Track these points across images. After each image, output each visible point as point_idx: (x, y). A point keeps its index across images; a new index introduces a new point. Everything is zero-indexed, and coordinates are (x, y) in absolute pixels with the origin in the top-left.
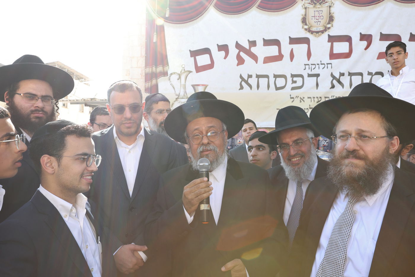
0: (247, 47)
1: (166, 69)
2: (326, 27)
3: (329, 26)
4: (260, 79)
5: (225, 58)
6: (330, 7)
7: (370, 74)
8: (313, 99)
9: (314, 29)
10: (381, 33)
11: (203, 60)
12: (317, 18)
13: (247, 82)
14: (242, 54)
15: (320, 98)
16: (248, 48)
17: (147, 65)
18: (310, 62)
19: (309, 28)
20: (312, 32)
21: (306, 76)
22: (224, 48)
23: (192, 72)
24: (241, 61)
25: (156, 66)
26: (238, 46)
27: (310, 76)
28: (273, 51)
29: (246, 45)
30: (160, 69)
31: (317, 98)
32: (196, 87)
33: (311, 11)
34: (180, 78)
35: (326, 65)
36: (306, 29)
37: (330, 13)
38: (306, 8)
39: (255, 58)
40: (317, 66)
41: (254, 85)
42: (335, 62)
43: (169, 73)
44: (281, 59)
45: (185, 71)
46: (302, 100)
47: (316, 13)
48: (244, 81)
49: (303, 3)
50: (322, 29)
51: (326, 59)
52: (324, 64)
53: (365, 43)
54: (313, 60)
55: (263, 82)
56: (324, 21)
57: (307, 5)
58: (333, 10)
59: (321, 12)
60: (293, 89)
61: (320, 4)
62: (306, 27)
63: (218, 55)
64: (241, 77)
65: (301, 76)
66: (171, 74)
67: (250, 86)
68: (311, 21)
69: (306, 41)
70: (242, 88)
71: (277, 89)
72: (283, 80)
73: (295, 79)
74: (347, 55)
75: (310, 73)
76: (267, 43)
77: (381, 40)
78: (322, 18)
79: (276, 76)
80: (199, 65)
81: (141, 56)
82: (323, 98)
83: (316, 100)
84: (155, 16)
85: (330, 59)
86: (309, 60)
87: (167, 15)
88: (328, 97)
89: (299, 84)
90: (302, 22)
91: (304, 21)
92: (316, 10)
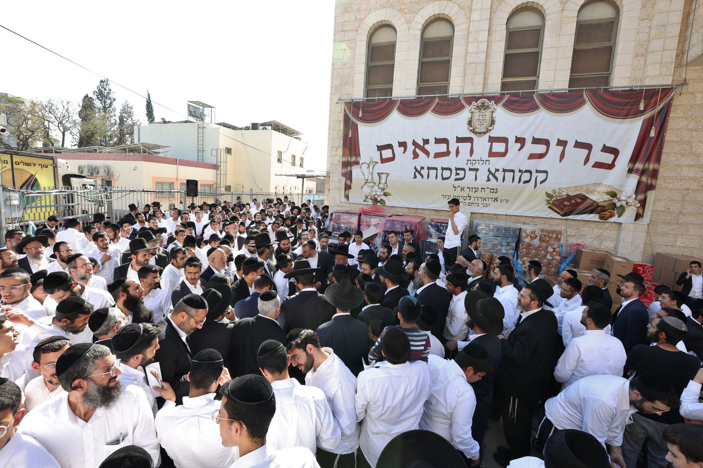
1: (358, 159)
2: (487, 129)
3: (490, 128)
4: (430, 170)
5: (404, 153)
6: (493, 112)
7: (520, 171)
8: (471, 189)
9: (477, 130)
10: (533, 137)
11: (387, 154)
12: (481, 121)
13: (420, 173)
14: (417, 150)
15: (478, 188)
16: (422, 145)
17: (344, 155)
18: (471, 159)
19: (474, 129)
20: (476, 133)
21: (467, 169)
22: (403, 144)
23: (378, 163)
24: (416, 156)
25: (351, 157)
26: (414, 143)
27: (470, 169)
28: (442, 148)
29: (421, 143)
30: (354, 159)
31: (475, 188)
32: (381, 175)
33: (477, 115)
34: (369, 166)
35: (485, 162)
36: (471, 130)
37: (492, 118)
38: (472, 113)
39: (427, 153)
40: (477, 162)
41: (425, 176)
42: (492, 159)
43: (361, 162)
44: (448, 155)
45: (373, 162)
46: (463, 189)
47: (481, 117)
48: (418, 171)
49: (470, 108)
50: (484, 130)
51: (485, 156)
52: (483, 161)
53: (519, 145)
54: (474, 157)
55: (433, 172)
56: (486, 124)
57: (473, 110)
58: (495, 115)
59: (485, 116)
60: (456, 180)
61: (485, 109)
62: (471, 128)
63: (398, 150)
64: (415, 168)
65: (463, 169)
66: (362, 163)
67: (422, 176)
68: (476, 123)
69: (470, 140)
70: (415, 177)
71: (443, 179)
72: (449, 172)
73: (458, 172)
74: (503, 155)
75: (471, 167)
76: (438, 141)
77: (533, 143)
78: (485, 121)
79: (443, 169)
80: (383, 158)
81: (339, 147)
82: (480, 189)
83: (474, 190)
84: (350, 116)
85: (489, 157)
86: (471, 156)
87: (360, 116)
88: (484, 189)
89: (461, 176)
90: (469, 124)
91: (470, 123)
92: (480, 114)
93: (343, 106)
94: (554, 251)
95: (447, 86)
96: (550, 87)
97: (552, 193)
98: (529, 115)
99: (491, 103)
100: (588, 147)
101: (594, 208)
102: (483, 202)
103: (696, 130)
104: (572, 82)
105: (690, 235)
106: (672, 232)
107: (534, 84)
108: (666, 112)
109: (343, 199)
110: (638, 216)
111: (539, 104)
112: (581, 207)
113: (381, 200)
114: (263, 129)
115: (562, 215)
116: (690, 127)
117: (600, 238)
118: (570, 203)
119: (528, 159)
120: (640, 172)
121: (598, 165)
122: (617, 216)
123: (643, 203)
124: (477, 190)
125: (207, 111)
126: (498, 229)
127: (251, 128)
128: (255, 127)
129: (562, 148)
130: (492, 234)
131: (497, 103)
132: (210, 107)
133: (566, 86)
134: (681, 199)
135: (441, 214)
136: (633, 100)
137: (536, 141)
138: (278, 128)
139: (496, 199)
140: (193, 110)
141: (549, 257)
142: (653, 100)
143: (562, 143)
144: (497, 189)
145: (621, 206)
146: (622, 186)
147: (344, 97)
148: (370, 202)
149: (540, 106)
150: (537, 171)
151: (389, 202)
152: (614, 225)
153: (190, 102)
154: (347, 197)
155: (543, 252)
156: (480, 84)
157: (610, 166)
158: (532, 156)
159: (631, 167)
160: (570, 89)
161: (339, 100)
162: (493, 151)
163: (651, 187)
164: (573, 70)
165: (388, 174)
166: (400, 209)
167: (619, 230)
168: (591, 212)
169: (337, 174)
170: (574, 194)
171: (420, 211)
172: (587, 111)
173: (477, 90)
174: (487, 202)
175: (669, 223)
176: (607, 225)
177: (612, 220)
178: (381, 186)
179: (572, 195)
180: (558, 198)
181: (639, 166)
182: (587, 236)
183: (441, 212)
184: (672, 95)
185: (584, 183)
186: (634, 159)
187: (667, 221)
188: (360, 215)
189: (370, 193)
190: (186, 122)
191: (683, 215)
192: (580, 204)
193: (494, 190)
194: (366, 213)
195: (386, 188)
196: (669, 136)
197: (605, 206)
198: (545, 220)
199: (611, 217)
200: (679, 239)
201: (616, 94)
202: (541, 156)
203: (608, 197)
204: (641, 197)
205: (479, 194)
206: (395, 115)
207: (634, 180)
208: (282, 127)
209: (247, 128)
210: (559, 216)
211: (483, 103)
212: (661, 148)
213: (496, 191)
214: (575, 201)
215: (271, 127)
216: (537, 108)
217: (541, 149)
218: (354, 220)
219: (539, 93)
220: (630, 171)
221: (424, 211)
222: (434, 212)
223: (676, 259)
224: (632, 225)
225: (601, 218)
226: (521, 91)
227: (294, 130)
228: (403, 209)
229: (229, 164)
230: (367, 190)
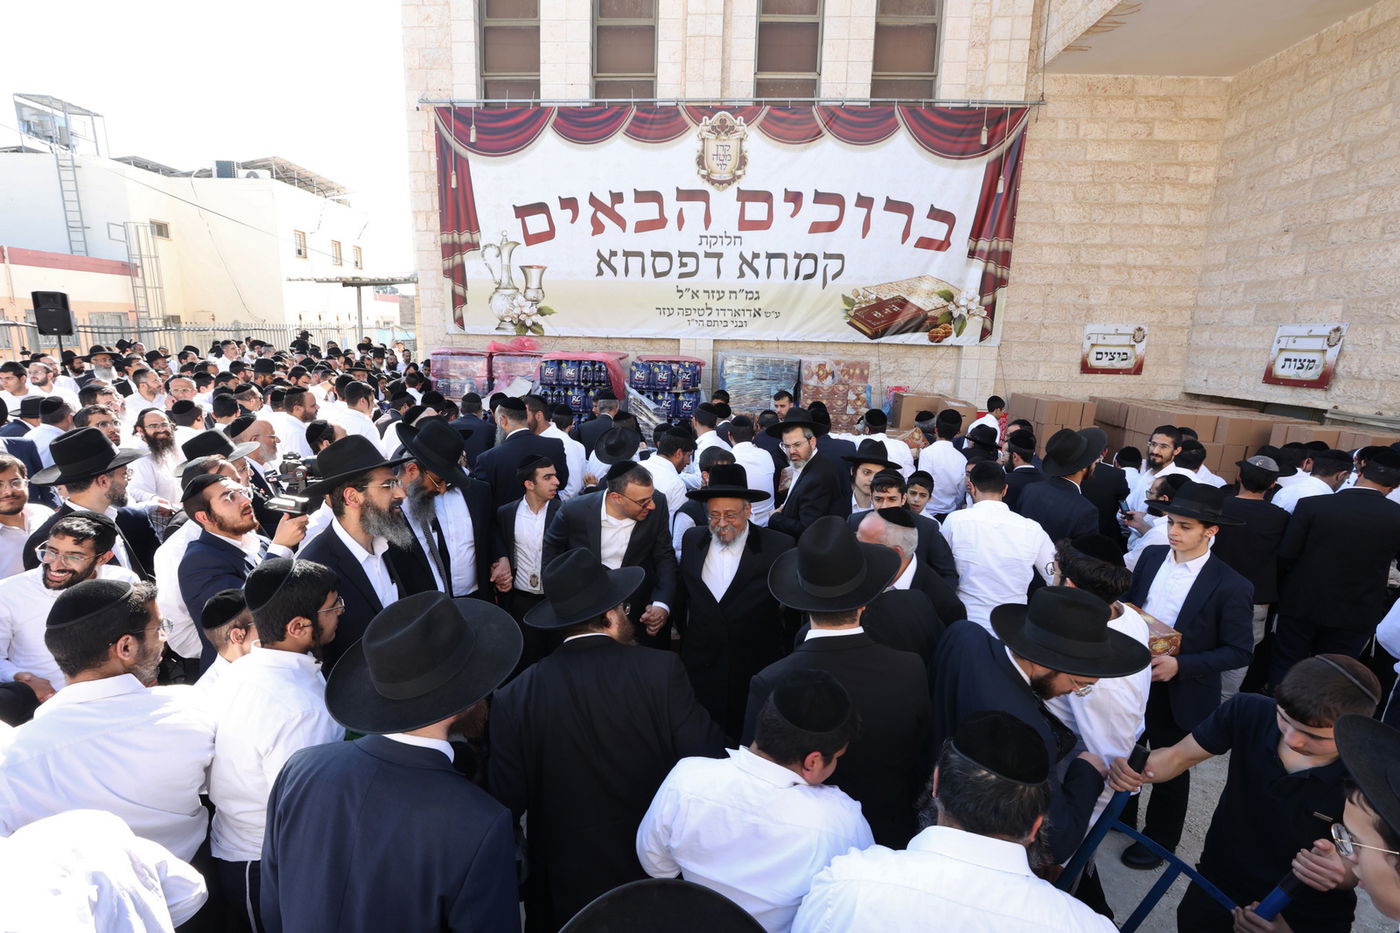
0: (608, 203)
1: (476, 237)
2: (734, 174)
3: (739, 173)
4: (629, 258)
5: (573, 221)
6: (741, 140)
7: (797, 256)
8: (711, 294)
9: (715, 177)
10: (816, 190)
11: (538, 224)
12: (722, 158)
13: (608, 264)
14: (600, 215)
15: (723, 292)
16: (609, 205)
17: (444, 228)
18: (708, 233)
19: (709, 174)
20: (713, 182)
21: (701, 255)
22: (569, 203)
23: (518, 244)
24: (598, 228)
25: (460, 231)
26: (593, 200)
27: (708, 255)
28: (650, 211)
29: (607, 201)
30: (466, 237)
31: (718, 292)
32: (527, 270)
33: (712, 146)
34: (500, 253)
35: (733, 240)
36: (703, 176)
37: (741, 151)
38: (703, 139)
39: (620, 222)
40: (720, 240)
41: (621, 269)
42: (745, 234)
43: (482, 245)
44: (663, 226)
45: (508, 243)
46: (695, 294)
47: (720, 149)
48: (605, 261)
49: (699, 130)
50: (728, 177)
51: (734, 230)
52: (730, 237)
53: (791, 206)
54: (714, 229)
55: (635, 262)
56: (732, 163)
57: (705, 134)
58: (746, 146)
59: (727, 148)
61: (726, 133)
62: (704, 172)
63: (561, 217)
64: (599, 254)
65: (694, 255)
66: (486, 246)
67: (614, 271)
68: (712, 162)
69: (703, 196)
70: (600, 272)
71: (658, 275)
72: (666, 260)
73: (685, 260)
74: (765, 225)
75: (709, 251)
76: (641, 197)
77: (815, 201)
78: (728, 158)
79: (655, 255)
80: (530, 233)
81: (432, 211)
82: (727, 294)
83: (716, 295)
84: (451, 139)
85: (740, 230)
86: (707, 229)
87: (473, 139)
88: (735, 292)
89: (691, 268)
90: (698, 163)
91: (701, 161)
92: (719, 143)
93: (433, 116)
94: (858, 399)
95: (652, 82)
96: (840, 94)
97: (852, 297)
98: (806, 148)
99: (738, 122)
100: (906, 208)
101: (921, 322)
102: (735, 319)
103: (1059, 184)
104: (877, 86)
105: (1055, 362)
106: (1032, 358)
107: (812, 87)
108: (1017, 150)
109: (453, 328)
110: (985, 333)
111: (821, 125)
112: (900, 320)
113: (534, 324)
114: (248, 176)
115: (872, 338)
116: (1051, 178)
117: (930, 374)
118: (882, 313)
119: (810, 232)
120: (985, 255)
121: (925, 243)
122: (954, 334)
123: (991, 309)
124: (722, 295)
125: (77, 123)
126: (762, 365)
127: (215, 173)
128: (225, 170)
129: (864, 211)
130: (750, 375)
131: (748, 121)
132: (87, 113)
133: (867, 95)
134: (1041, 301)
135: (657, 347)
136: (971, 126)
137: (820, 198)
138: (285, 175)
139: (758, 313)
140: (34, 119)
141: (850, 410)
142: (1001, 127)
143: (864, 202)
144: (757, 292)
145: (960, 316)
146: (961, 281)
147: (433, 97)
148: (511, 330)
149: (825, 131)
150: (827, 256)
151: (549, 326)
152: (951, 350)
153: (20, 96)
154: (460, 322)
155: (840, 403)
156: (714, 80)
157: (943, 245)
158: (817, 227)
159: (973, 247)
160: (873, 100)
161: (422, 101)
162: (748, 217)
163: (1002, 282)
164: (877, 65)
165: (543, 269)
166: (575, 341)
167: (959, 359)
168: (916, 330)
169: (434, 272)
170: (888, 297)
171: (616, 343)
172: (902, 142)
173: (710, 92)
174: (742, 319)
175: (1027, 343)
176: (941, 351)
177: (948, 341)
178: (531, 294)
179: (884, 299)
180: (864, 306)
181: (983, 245)
182: (912, 373)
183: (658, 342)
184: (1025, 119)
185: (904, 277)
186: (976, 233)
187: (1024, 340)
188: (491, 357)
189: (508, 311)
190: (18, 150)
191: (1045, 328)
192: (895, 315)
193: (752, 295)
194: (502, 353)
195: (540, 297)
196: (1025, 194)
197: (937, 318)
198: (844, 347)
199: (946, 337)
200: (1041, 370)
201: (945, 114)
202: (832, 226)
203: (942, 302)
204: (988, 299)
205: (725, 303)
206: (549, 140)
207: (976, 269)
208: (299, 174)
209: (205, 174)
210: (866, 339)
211: (723, 121)
212: (1013, 213)
213: (756, 296)
214: (891, 309)
215: (268, 173)
216: (818, 134)
217: (830, 213)
218: (479, 367)
219: (821, 104)
220: (972, 254)
221: (624, 342)
222: (643, 344)
223: (1037, 400)
224: (976, 348)
225: (932, 339)
226: (790, 99)
227: (332, 182)
228: (583, 341)
229: (166, 262)
230: (501, 304)
